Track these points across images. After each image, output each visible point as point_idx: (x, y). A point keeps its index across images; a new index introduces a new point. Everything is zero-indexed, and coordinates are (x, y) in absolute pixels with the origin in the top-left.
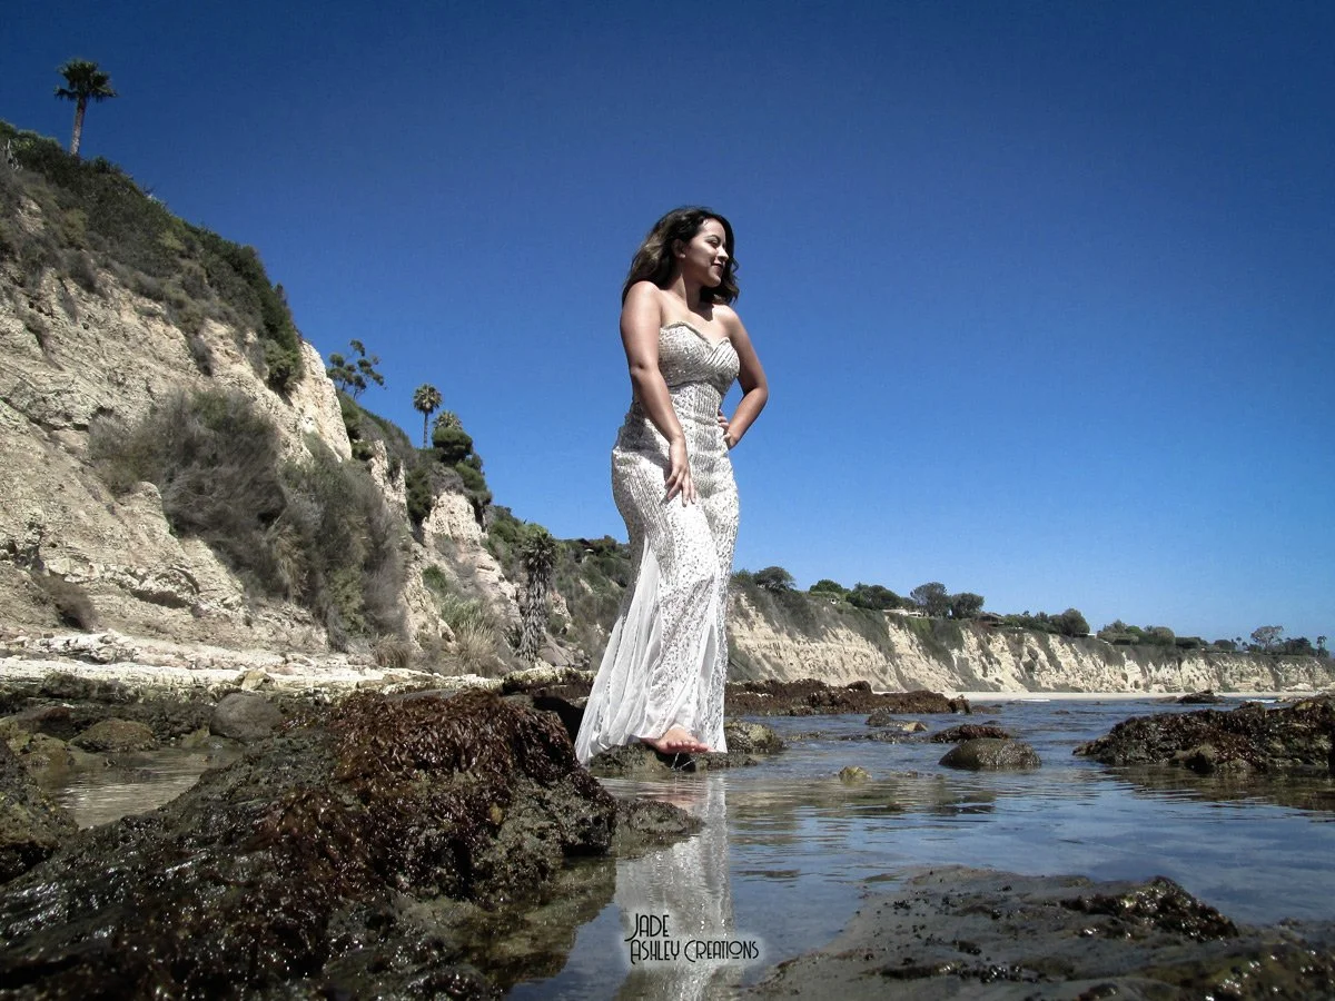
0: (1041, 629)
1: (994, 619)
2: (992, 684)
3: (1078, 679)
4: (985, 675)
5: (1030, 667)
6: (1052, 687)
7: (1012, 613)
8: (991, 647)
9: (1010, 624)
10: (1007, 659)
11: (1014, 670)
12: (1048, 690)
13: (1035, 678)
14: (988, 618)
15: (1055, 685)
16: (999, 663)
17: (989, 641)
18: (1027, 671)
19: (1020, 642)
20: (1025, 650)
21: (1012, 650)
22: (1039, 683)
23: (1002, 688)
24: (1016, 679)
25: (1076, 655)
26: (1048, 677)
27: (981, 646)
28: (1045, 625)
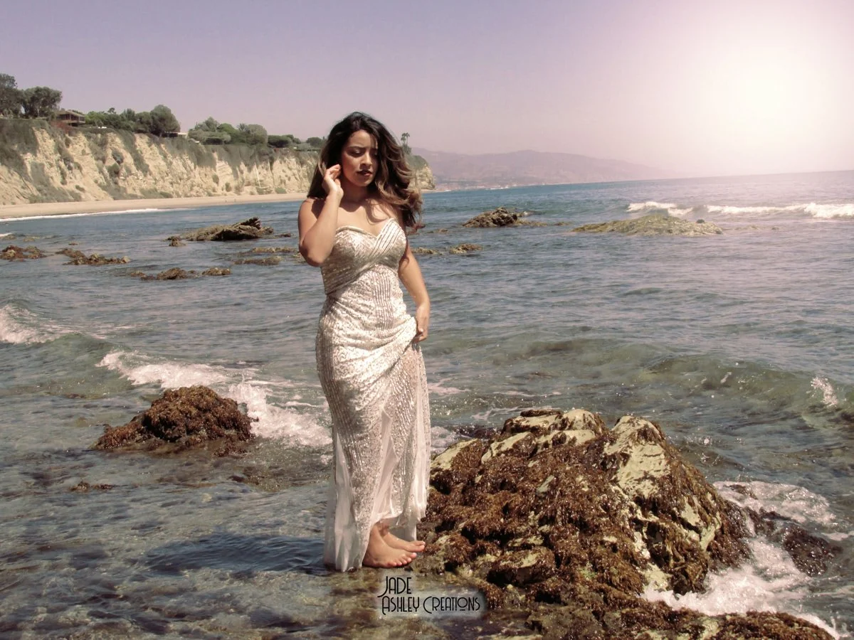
0: (127, 128)
1: (74, 117)
2: (72, 193)
3: (167, 184)
4: (64, 183)
5: (115, 172)
6: (139, 193)
7: (97, 110)
8: (70, 150)
9: (92, 123)
10: (89, 163)
11: (97, 175)
12: (134, 197)
13: (121, 184)
14: (67, 116)
15: (142, 191)
16: (79, 168)
17: (68, 143)
18: (111, 176)
19: (103, 144)
20: (110, 152)
21: (94, 152)
22: (125, 189)
23: (83, 197)
24: (100, 185)
25: (165, 157)
26: (134, 182)
27: (59, 150)
28: (132, 124)
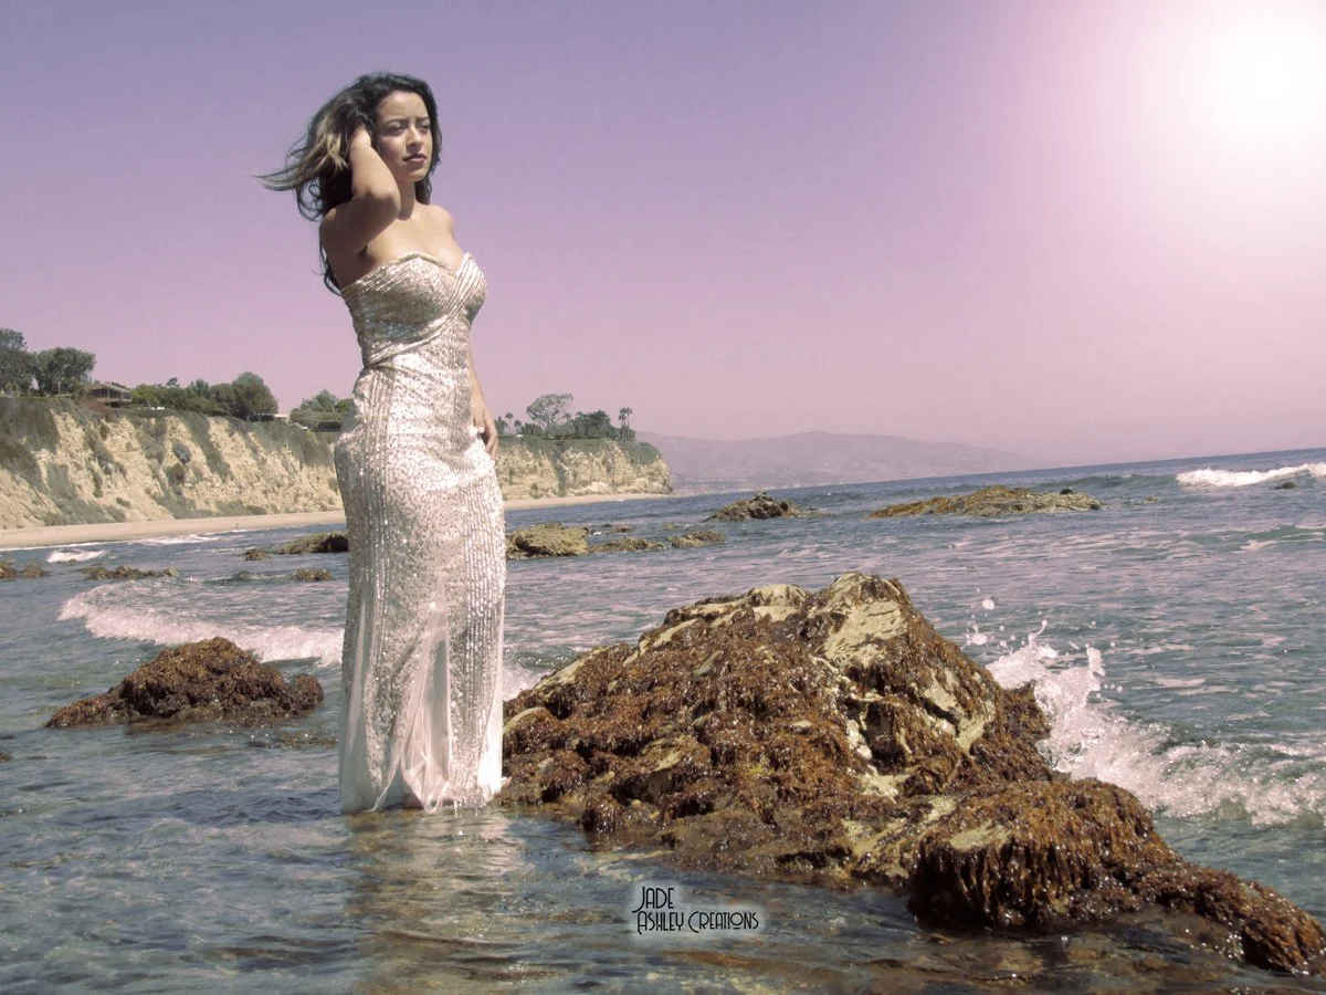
0: (197, 408)
1: (114, 393)
2: (111, 510)
3: (258, 493)
4: (98, 494)
5: (177, 476)
6: (214, 509)
7: (149, 383)
8: (107, 443)
9: (142, 402)
10: (137, 463)
11: (149, 481)
12: (208, 514)
13: (186, 494)
14: (103, 391)
15: (219, 504)
16: (122, 470)
17: (104, 432)
18: (171, 482)
19: (159, 433)
20: (169, 446)
21: (146, 447)
22: (192, 502)
23: (128, 515)
24: (153, 497)
25: (255, 451)
26: (207, 491)
27: (91, 443)
28: (203, 402)
